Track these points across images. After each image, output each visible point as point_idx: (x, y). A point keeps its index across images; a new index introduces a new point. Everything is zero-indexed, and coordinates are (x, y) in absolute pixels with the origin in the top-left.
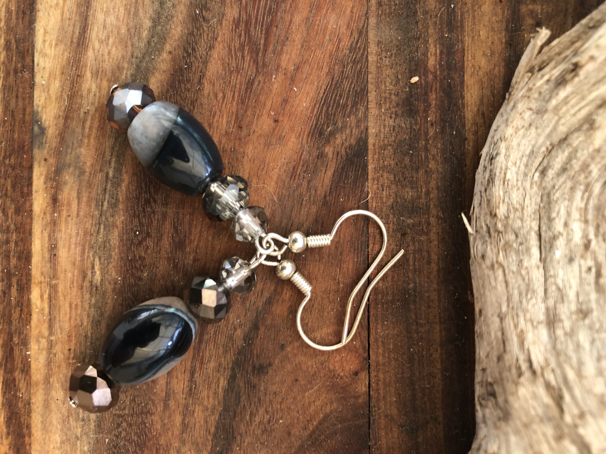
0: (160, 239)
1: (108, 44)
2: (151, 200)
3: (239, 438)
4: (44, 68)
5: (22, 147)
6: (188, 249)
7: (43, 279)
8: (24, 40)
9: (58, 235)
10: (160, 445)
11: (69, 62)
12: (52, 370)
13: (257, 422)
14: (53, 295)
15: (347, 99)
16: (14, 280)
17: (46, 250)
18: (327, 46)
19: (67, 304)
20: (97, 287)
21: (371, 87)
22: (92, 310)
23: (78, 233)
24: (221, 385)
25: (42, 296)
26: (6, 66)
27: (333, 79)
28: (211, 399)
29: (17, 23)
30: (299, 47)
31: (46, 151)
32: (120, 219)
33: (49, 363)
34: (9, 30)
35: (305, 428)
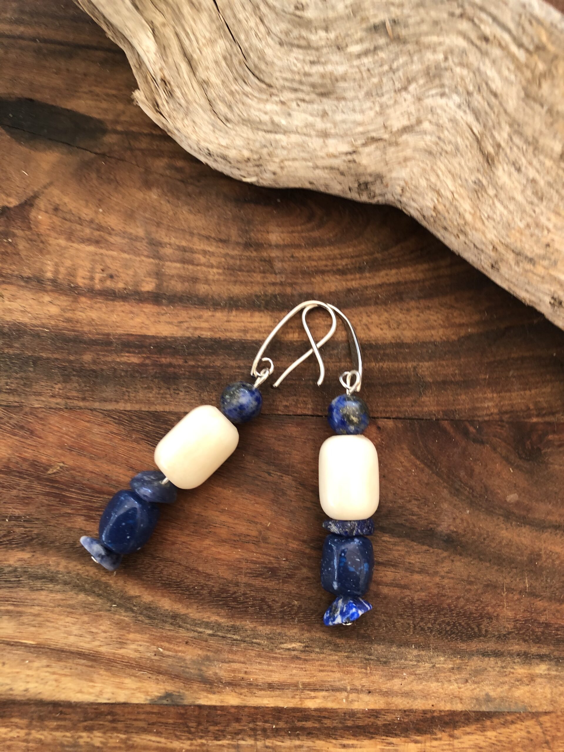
0: (267, 589)
1: (97, 633)
2: (234, 596)
3: (431, 526)
4: (113, 694)
5: (182, 716)
6: (276, 565)
7: (297, 697)
8: (85, 712)
9: (261, 681)
10: (439, 593)
11: (109, 669)
12: (375, 689)
13: (418, 510)
15: (160, 428)
16: (300, 724)
17: (273, 693)
18: (115, 443)
19: (321, 674)
20: (306, 647)
21: (153, 409)
22: (325, 651)
23: (259, 663)
24: (388, 539)
25: (313, 698)
26: (107, 730)
27: (143, 439)
28: (400, 548)
29: (70, 719)
30: (114, 466)
31: (187, 693)
32: (248, 624)
33: (370, 692)
34: (74, 727)
35: (422, 471)
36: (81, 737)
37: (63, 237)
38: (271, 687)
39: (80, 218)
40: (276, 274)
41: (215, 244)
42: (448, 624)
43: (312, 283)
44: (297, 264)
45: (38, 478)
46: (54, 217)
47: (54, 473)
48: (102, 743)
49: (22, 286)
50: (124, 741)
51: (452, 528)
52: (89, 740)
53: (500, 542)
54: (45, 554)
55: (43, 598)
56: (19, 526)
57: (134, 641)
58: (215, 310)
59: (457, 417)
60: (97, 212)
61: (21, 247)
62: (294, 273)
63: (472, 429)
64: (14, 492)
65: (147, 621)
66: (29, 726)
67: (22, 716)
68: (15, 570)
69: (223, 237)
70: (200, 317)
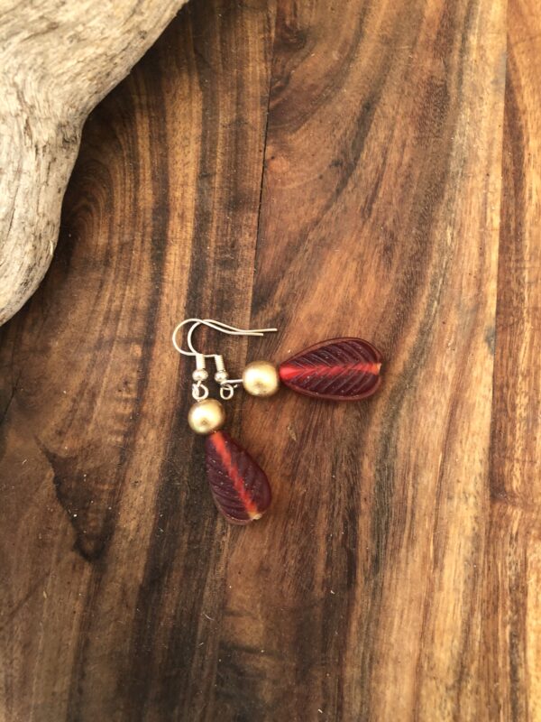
0: (402, 255)
1: (435, 399)
2: (406, 283)
3: (355, 120)
4: (485, 387)
5: (504, 329)
6: (382, 246)
7: (490, 233)
8: (500, 410)
9: (478, 263)
10: (410, 117)
11: (465, 389)
12: (486, 170)
13: (342, 129)
14: (483, 220)
16: (512, 233)
17: (488, 253)
19: (473, 213)
20: (450, 224)
22: (454, 209)
23: (463, 263)
24: (365, 154)
25: (492, 220)
26: (515, 392)
28: (373, 146)
29: (506, 424)
31: (486, 324)
32: (430, 271)
33: (488, 175)
34: (512, 420)
35: (310, 125)
36: (520, 414)
37: (86, 426)
38: (482, 253)
39: (71, 411)
40: (134, 240)
41: (103, 292)
42: (435, 110)
43: (145, 209)
44: (127, 221)
45: (300, 449)
46: (67, 435)
47: (296, 434)
48: (525, 396)
49: (129, 464)
50: (525, 377)
51: (357, 104)
52: (523, 408)
53: (371, 67)
54: (365, 443)
55: (403, 446)
56: (341, 467)
57: (442, 368)
58: (162, 293)
59: (267, 95)
60: (66, 396)
61: (92, 466)
62: (134, 224)
63: (278, 84)
64: (311, 471)
65: (425, 356)
66: (511, 459)
67: (502, 464)
68: (378, 471)
69: (98, 284)
70: (168, 306)
